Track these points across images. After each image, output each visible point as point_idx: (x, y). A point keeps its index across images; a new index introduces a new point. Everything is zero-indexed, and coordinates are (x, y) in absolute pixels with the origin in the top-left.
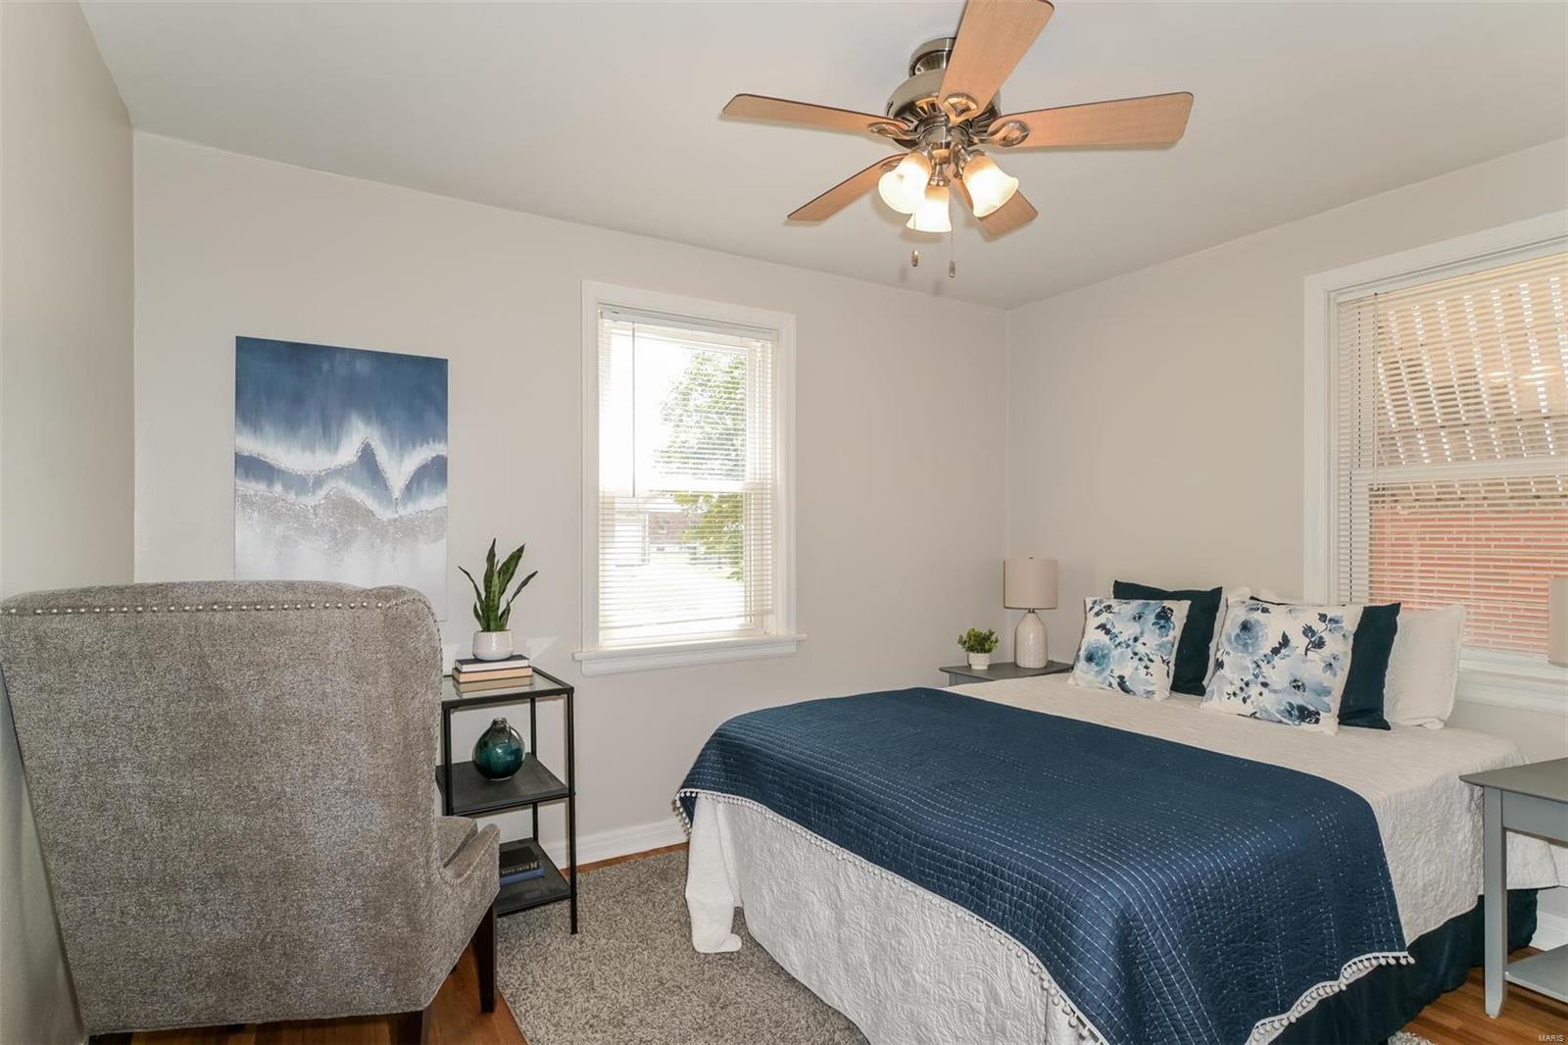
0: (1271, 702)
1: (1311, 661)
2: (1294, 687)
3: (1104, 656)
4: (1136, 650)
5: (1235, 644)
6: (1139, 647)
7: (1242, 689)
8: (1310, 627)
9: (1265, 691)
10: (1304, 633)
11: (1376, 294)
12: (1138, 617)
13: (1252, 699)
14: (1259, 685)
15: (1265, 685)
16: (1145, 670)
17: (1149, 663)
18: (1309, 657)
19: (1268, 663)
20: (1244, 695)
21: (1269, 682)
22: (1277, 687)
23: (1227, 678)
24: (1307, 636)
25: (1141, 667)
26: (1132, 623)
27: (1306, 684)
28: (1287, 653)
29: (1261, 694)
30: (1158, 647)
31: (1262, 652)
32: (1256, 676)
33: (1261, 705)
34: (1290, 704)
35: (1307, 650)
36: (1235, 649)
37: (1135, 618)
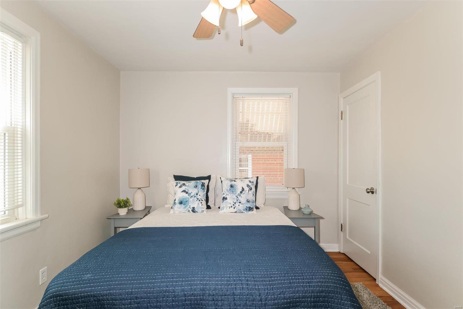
0: (241, 207)
1: (250, 194)
2: (247, 202)
3: (186, 201)
4: (198, 198)
5: (230, 192)
6: (198, 197)
7: (234, 205)
8: (248, 185)
9: (240, 204)
10: (247, 186)
11: (243, 97)
12: (196, 187)
13: (237, 207)
14: (238, 203)
15: (240, 202)
16: (201, 204)
17: (202, 201)
18: (249, 193)
19: (240, 196)
20: (234, 207)
21: (241, 202)
22: (243, 203)
23: (229, 202)
24: (248, 187)
25: (200, 203)
26: (194, 189)
27: (250, 200)
28: (244, 192)
29: (239, 205)
30: (203, 196)
31: (238, 193)
32: (237, 200)
33: (239, 209)
34: (247, 207)
35: (249, 191)
36: (230, 193)
37: (195, 187)
